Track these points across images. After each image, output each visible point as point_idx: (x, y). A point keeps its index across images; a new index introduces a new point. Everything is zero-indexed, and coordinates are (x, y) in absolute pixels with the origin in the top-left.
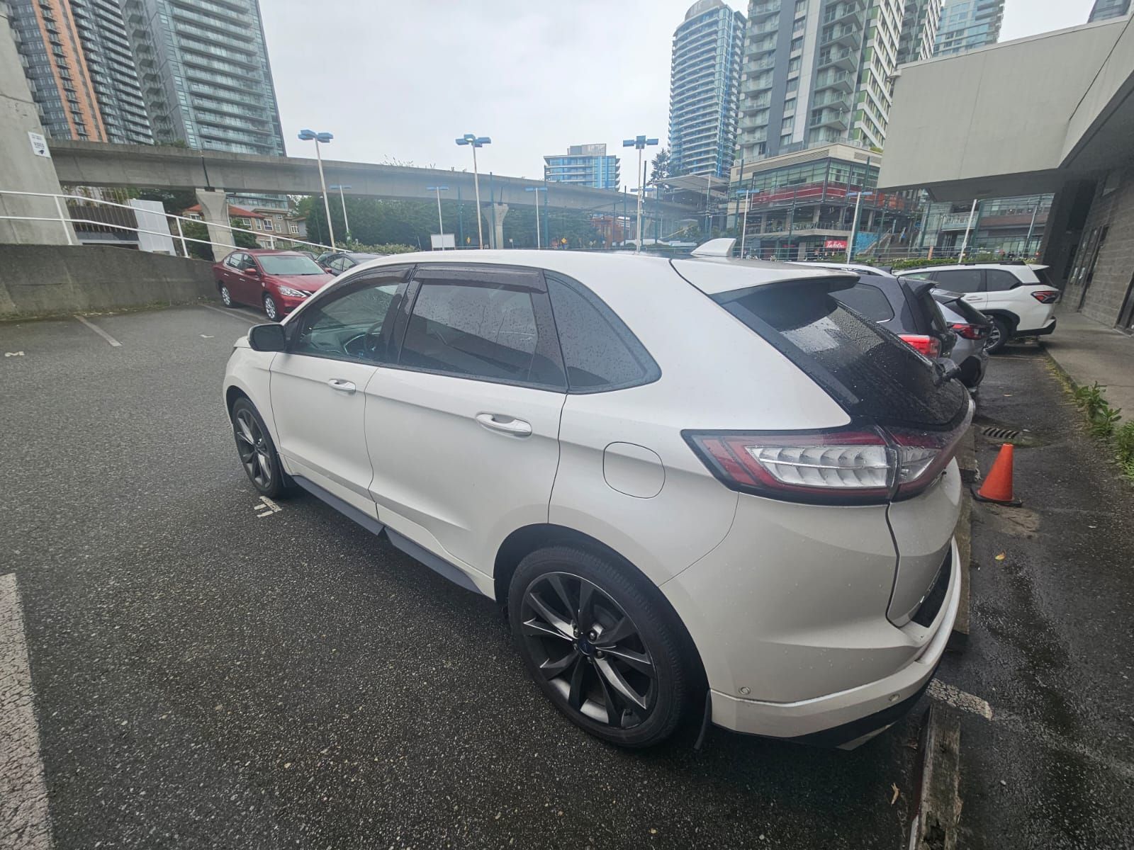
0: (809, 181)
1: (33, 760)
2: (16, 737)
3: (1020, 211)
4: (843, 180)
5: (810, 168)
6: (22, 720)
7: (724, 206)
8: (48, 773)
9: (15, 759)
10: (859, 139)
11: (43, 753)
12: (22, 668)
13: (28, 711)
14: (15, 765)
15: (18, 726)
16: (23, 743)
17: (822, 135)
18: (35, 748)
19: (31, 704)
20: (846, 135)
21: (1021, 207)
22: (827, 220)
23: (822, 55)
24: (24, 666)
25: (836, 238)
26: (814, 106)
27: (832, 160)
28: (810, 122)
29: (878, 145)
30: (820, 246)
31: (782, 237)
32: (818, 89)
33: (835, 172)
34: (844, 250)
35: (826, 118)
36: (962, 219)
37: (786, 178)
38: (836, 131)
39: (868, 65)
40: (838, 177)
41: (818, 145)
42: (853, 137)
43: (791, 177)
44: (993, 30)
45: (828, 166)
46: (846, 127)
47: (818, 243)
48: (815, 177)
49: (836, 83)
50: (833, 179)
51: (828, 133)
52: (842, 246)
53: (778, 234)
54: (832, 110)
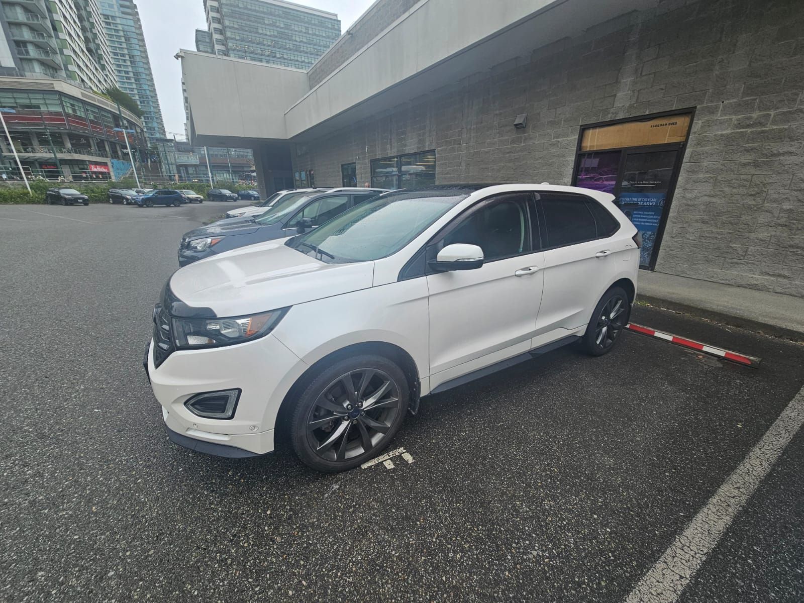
0: (43, 108)
1: (711, 507)
2: (707, 526)
4: (80, 114)
5: (39, 96)
6: (696, 531)
8: (711, 493)
9: (716, 516)
10: (79, 81)
11: (705, 504)
12: (663, 565)
13: (688, 532)
14: (719, 514)
15: (701, 530)
16: (707, 519)
17: (37, 67)
18: (705, 510)
19: (685, 534)
20: (63, 74)
22: (83, 148)
24: (660, 565)
25: (97, 164)
26: (13, 36)
27: (61, 94)
28: (16, 52)
29: (95, 89)
30: (84, 170)
31: (39, 159)
32: (9, 20)
33: (69, 105)
34: (109, 173)
35: (33, 52)
36: (188, 157)
37: (13, 101)
38: (52, 68)
39: (58, 17)
40: (74, 110)
41: (36, 76)
42: (70, 77)
43: (18, 101)
44: (138, 26)
45: (60, 99)
46: (60, 67)
47: (81, 166)
48: (49, 106)
49: (29, 22)
50: (70, 111)
51: (43, 68)
52: (105, 170)
53: (31, 155)
54: (37, 46)
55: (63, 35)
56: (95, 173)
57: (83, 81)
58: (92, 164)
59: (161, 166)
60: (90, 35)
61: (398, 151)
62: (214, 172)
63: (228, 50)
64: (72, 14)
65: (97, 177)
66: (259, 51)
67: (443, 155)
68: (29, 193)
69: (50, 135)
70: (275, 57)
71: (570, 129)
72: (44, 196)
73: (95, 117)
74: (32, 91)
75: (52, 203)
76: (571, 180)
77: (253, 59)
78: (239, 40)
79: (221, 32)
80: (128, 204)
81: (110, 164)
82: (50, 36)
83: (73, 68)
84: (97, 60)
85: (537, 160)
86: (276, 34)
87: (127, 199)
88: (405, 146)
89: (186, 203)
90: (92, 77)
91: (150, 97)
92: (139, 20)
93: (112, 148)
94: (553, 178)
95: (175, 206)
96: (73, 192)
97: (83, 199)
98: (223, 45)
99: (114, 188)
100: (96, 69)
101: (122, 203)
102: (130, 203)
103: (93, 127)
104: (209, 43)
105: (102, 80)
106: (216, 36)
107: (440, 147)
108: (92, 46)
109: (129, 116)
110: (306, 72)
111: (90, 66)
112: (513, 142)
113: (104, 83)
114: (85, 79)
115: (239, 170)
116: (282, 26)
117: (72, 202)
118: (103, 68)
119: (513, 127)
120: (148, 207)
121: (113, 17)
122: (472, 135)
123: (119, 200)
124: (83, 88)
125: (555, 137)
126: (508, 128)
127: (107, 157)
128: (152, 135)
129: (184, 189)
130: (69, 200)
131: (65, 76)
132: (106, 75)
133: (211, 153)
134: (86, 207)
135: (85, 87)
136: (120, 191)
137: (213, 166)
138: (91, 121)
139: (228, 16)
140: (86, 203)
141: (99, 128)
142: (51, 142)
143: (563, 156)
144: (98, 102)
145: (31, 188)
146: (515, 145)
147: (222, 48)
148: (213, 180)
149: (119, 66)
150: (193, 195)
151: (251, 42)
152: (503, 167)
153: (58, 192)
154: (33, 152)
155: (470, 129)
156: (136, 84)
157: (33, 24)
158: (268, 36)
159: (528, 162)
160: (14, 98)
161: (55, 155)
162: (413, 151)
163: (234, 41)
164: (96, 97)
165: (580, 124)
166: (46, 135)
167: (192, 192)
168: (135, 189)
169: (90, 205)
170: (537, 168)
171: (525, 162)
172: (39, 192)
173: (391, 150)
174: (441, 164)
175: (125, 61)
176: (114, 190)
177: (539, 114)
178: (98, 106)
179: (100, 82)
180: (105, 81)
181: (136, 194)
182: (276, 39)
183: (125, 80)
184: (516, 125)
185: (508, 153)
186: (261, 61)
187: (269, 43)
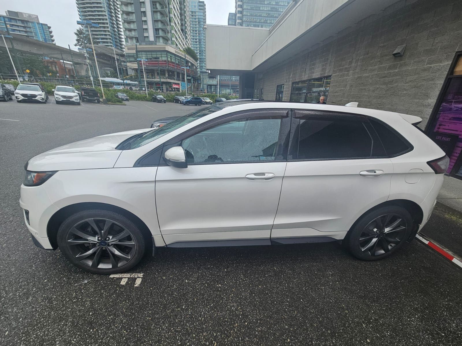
0: (160, 59)
3: (225, 80)
4: (173, 61)
5: (160, 53)
7: (125, 64)
10: (175, 45)
17: (161, 40)
20: (170, 42)
21: (226, 79)
22: (171, 76)
23: (153, 5)
25: (176, 84)
26: (155, 27)
27: (167, 52)
28: (155, 33)
29: (181, 49)
30: (171, 87)
31: (156, 81)
32: (155, 19)
33: (169, 57)
34: (179, 88)
35: (161, 33)
36: (212, 81)
37: (151, 56)
38: (166, 40)
39: (172, 15)
40: (171, 59)
41: (161, 44)
42: (172, 44)
43: (153, 56)
44: (204, 15)
45: (167, 54)
46: (169, 39)
47: (170, 85)
48: (163, 58)
49: (162, 19)
50: (170, 60)
51: (163, 40)
52: (178, 87)
53: (153, 79)
54: (163, 30)
55: (173, 24)
56: (174, 88)
57: (177, 45)
58: (174, 84)
59: (200, 85)
60: (183, 22)
61: (309, 77)
62: (221, 89)
63: (243, 22)
64: (178, 13)
65: (175, 90)
66: (259, 21)
67: (336, 79)
68: (147, 96)
69: (160, 71)
70: (267, 23)
71: (445, 55)
72: (151, 98)
73: (178, 62)
74: (153, 51)
75: (154, 101)
76: (435, 101)
77: (255, 26)
78: (249, 16)
79: (241, 12)
80: (181, 103)
81: (180, 84)
82: (168, 25)
83: (174, 39)
84: (184, 34)
85: (408, 83)
86: (270, 9)
87: (180, 101)
88: (313, 73)
89: (204, 104)
90: (181, 43)
91: (203, 51)
92: (205, 12)
93: (182, 77)
94: (419, 99)
95: (199, 105)
96: (162, 96)
97: (164, 100)
98: (241, 19)
99: (177, 95)
100: (183, 39)
101: (178, 103)
102: (182, 103)
103: (177, 67)
104: (234, 19)
105: (185, 44)
106: (238, 15)
107: (335, 73)
108: (184, 28)
109: (192, 61)
110: (269, 29)
111: (181, 38)
112: (390, 68)
113: (185, 45)
114: (178, 44)
115: (233, 87)
116: (274, 4)
117: (160, 101)
118: (186, 38)
119: (392, 56)
120: (187, 105)
121: (195, 12)
122: (359, 64)
123: (177, 101)
124: (176, 48)
125: (428, 63)
126: (388, 57)
127: (180, 81)
128: (201, 70)
129: (206, 97)
130: (159, 100)
131: (170, 43)
132: (187, 42)
133: (221, 78)
134: (165, 104)
135: (177, 48)
136: (178, 97)
137: (221, 85)
138: (177, 64)
139: (246, 3)
140: (165, 102)
141: (179, 67)
142: (160, 74)
143: (433, 80)
144: (181, 55)
145: (148, 94)
146: (391, 71)
147: (240, 21)
148: (219, 93)
149: (193, 36)
150: (208, 100)
151: (256, 16)
152: (378, 88)
153: (156, 97)
154: (154, 79)
155: (358, 59)
156: (199, 45)
157: (163, 20)
158: (266, 11)
159: (399, 85)
160: (152, 54)
161: (160, 80)
162: (317, 77)
163: (247, 17)
164: (181, 52)
165: (456, 51)
166: (158, 71)
167: (208, 98)
168: (185, 96)
169: (166, 103)
170: (406, 90)
171: (396, 84)
172: (150, 96)
173: (305, 75)
174: (333, 85)
175: (196, 34)
176: (176, 96)
177: (417, 44)
178: (180, 56)
179: (184, 45)
180: (186, 44)
181: (184, 99)
182: (269, 12)
183: (195, 43)
184: (394, 55)
185: (384, 77)
186: (258, 26)
187: (265, 15)
